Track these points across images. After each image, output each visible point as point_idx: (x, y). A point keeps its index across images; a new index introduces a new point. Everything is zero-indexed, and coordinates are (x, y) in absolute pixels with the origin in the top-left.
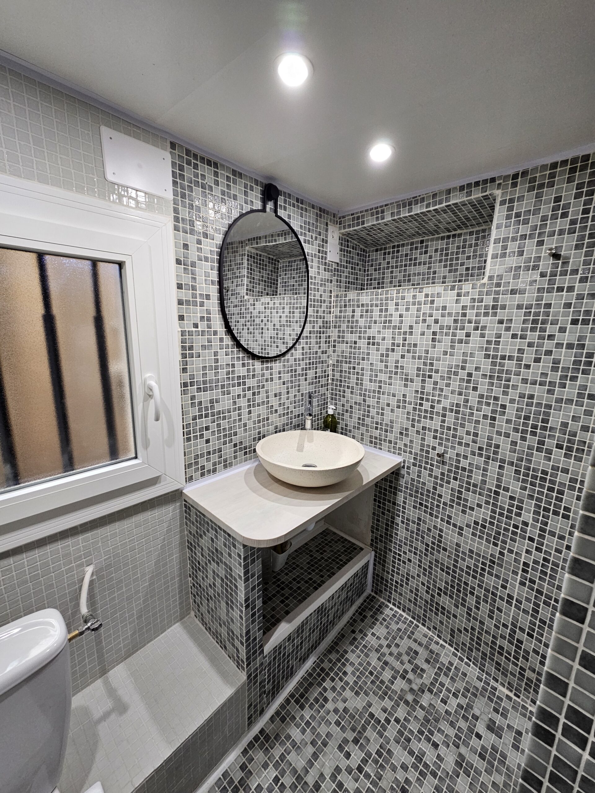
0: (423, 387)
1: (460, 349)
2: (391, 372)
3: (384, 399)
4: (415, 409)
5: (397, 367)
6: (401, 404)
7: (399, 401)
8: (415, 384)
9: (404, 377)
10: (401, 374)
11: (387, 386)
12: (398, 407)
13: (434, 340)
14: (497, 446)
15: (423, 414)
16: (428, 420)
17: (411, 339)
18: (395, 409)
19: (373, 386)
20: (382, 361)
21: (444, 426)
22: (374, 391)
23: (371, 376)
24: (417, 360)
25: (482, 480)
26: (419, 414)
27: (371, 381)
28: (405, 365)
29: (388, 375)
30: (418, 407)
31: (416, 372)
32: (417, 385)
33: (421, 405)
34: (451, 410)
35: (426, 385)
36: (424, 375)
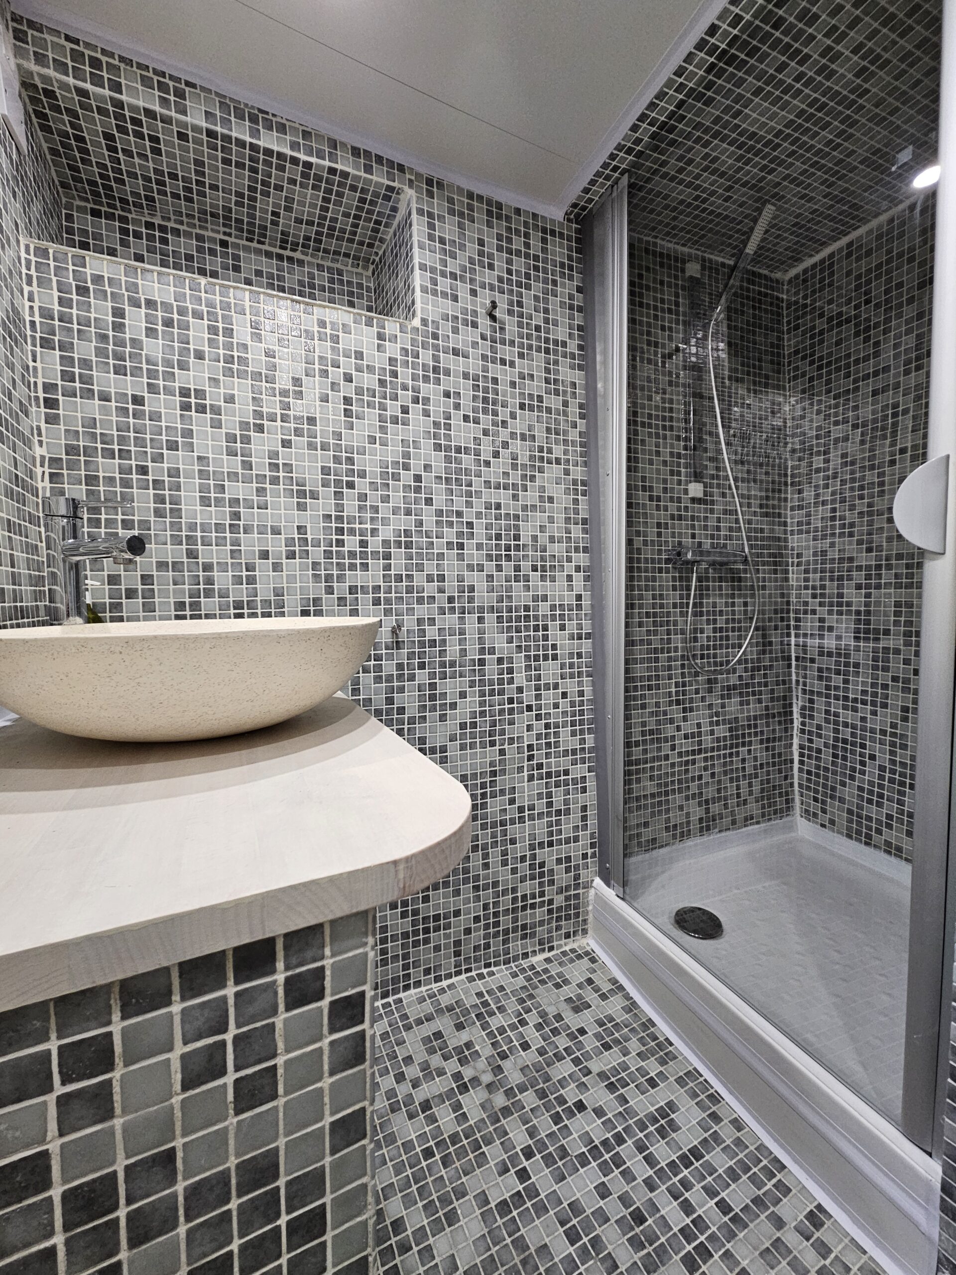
0: (340, 508)
1: (396, 433)
2: (261, 478)
3: (250, 544)
4: (328, 554)
5: (274, 467)
6: (297, 549)
7: (290, 542)
8: (321, 501)
9: (295, 488)
10: (288, 482)
11: (256, 510)
12: (291, 555)
13: (348, 413)
14: (472, 589)
15: (347, 561)
16: (358, 572)
17: (298, 408)
18: (284, 561)
19: (215, 515)
20: (232, 453)
21: (390, 575)
22: (219, 527)
23: (203, 489)
24: (319, 452)
25: (461, 650)
26: (338, 564)
27: (205, 502)
28: (294, 463)
29: (255, 485)
30: (334, 549)
31: (320, 476)
32: (326, 503)
33: (340, 543)
34: (399, 544)
35: (345, 502)
36: (338, 483)
